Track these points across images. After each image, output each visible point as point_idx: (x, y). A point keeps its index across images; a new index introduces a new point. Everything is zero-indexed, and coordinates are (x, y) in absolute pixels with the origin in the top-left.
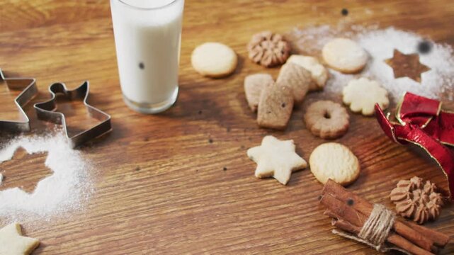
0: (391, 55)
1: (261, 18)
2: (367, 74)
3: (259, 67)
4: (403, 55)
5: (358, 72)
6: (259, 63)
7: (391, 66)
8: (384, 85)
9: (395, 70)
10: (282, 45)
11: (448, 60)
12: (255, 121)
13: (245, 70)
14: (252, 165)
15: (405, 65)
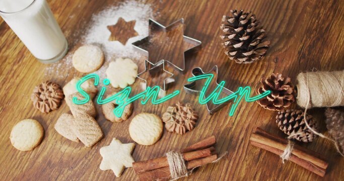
0: (109, 33)
1: (22, 81)
2: (109, 58)
3: (53, 113)
4: (115, 26)
5: (104, 62)
6: (51, 111)
7: (115, 40)
8: (124, 55)
9: (120, 40)
10: (51, 88)
11: (138, 6)
12: (85, 147)
13: (48, 122)
14: (109, 172)
15: (121, 32)
